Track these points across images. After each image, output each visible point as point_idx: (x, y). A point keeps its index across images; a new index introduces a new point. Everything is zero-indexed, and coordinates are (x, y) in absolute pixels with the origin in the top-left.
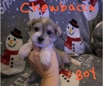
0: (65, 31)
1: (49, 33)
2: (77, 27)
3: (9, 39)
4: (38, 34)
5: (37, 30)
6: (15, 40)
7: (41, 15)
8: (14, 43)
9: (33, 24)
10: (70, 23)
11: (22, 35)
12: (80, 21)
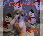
0: (29, 14)
1: (22, 15)
2: (33, 13)
3: (6, 17)
4: (18, 16)
5: (17, 14)
6: (9, 18)
7: (19, 8)
8: (8, 19)
9: (16, 12)
10: (31, 11)
11: (11, 16)
12: (34, 10)
